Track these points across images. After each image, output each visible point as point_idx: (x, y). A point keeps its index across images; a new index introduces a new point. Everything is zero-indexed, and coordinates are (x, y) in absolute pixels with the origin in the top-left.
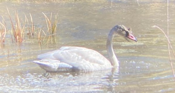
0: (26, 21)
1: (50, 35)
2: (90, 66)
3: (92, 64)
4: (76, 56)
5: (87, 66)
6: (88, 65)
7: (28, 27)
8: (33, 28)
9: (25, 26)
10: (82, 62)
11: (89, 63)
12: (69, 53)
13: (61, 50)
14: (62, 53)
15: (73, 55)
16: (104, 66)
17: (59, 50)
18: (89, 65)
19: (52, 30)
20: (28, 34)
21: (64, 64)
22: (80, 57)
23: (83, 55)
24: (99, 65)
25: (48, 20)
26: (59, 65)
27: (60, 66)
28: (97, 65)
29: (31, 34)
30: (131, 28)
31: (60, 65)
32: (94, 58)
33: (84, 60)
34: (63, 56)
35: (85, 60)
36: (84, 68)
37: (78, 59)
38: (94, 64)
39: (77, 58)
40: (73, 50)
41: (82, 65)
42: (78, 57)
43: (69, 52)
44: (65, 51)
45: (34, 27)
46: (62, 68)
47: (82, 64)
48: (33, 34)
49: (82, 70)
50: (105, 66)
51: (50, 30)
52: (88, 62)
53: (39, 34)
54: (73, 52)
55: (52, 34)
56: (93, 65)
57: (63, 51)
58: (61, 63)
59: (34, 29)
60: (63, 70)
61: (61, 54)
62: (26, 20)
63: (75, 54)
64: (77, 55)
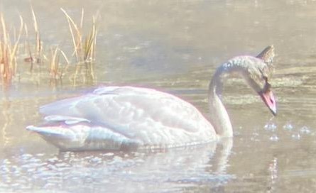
0: (21, 29)
1: (79, 63)
2: (162, 134)
3: (167, 129)
4: (131, 110)
5: (155, 135)
6: (158, 133)
7: (26, 43)
8: (40, 45)
9: (21, 42)
10: (145, 124)
11: (163, 126)
12: (114, 101)
13: (95, 94)
14: (97, 102)
15: (123, 108)
16: (197, 134)
17: (92, 95)
18: (160, 131)
19: (84, 50)
20: (26, 60)
21: (100, 129)
22: (141, 111)
23: (147, 107)
24: (185, 132)
25: (75, 26)
26: (88, 134)
27: (92, 136)
28: (180, 132)
29: (35, 60)
30: (272, 46)
31: (90, 133)
32: (174, 114)
33: (149, 119)
34: (99, 109)
35: (152, 120)
36: (149, 141)
37: (135, 118)
38: (173, 129)
39: (132, 114)
40: (123, 95)
41: (144, 132)
42: (135, 112)
43: (114, 98)
44: (104, 97)
45: (42, 43)
46: (95, 140)
47: (144, 129)
48: (38, 61)
49: (145, 145)
50: (201, 134)
51: (79, 50)
52: (158, 125)
53: (54, 59)
54: (125, 99)
55: (85, 59)
56: (171, 131)
57: (100, 97)
58: (93, 129)
59: (41, 48)
60: (98, 146)
61: (95, 105)
62: (23, 25)
63: (129, 104)
64: (134, 108)
